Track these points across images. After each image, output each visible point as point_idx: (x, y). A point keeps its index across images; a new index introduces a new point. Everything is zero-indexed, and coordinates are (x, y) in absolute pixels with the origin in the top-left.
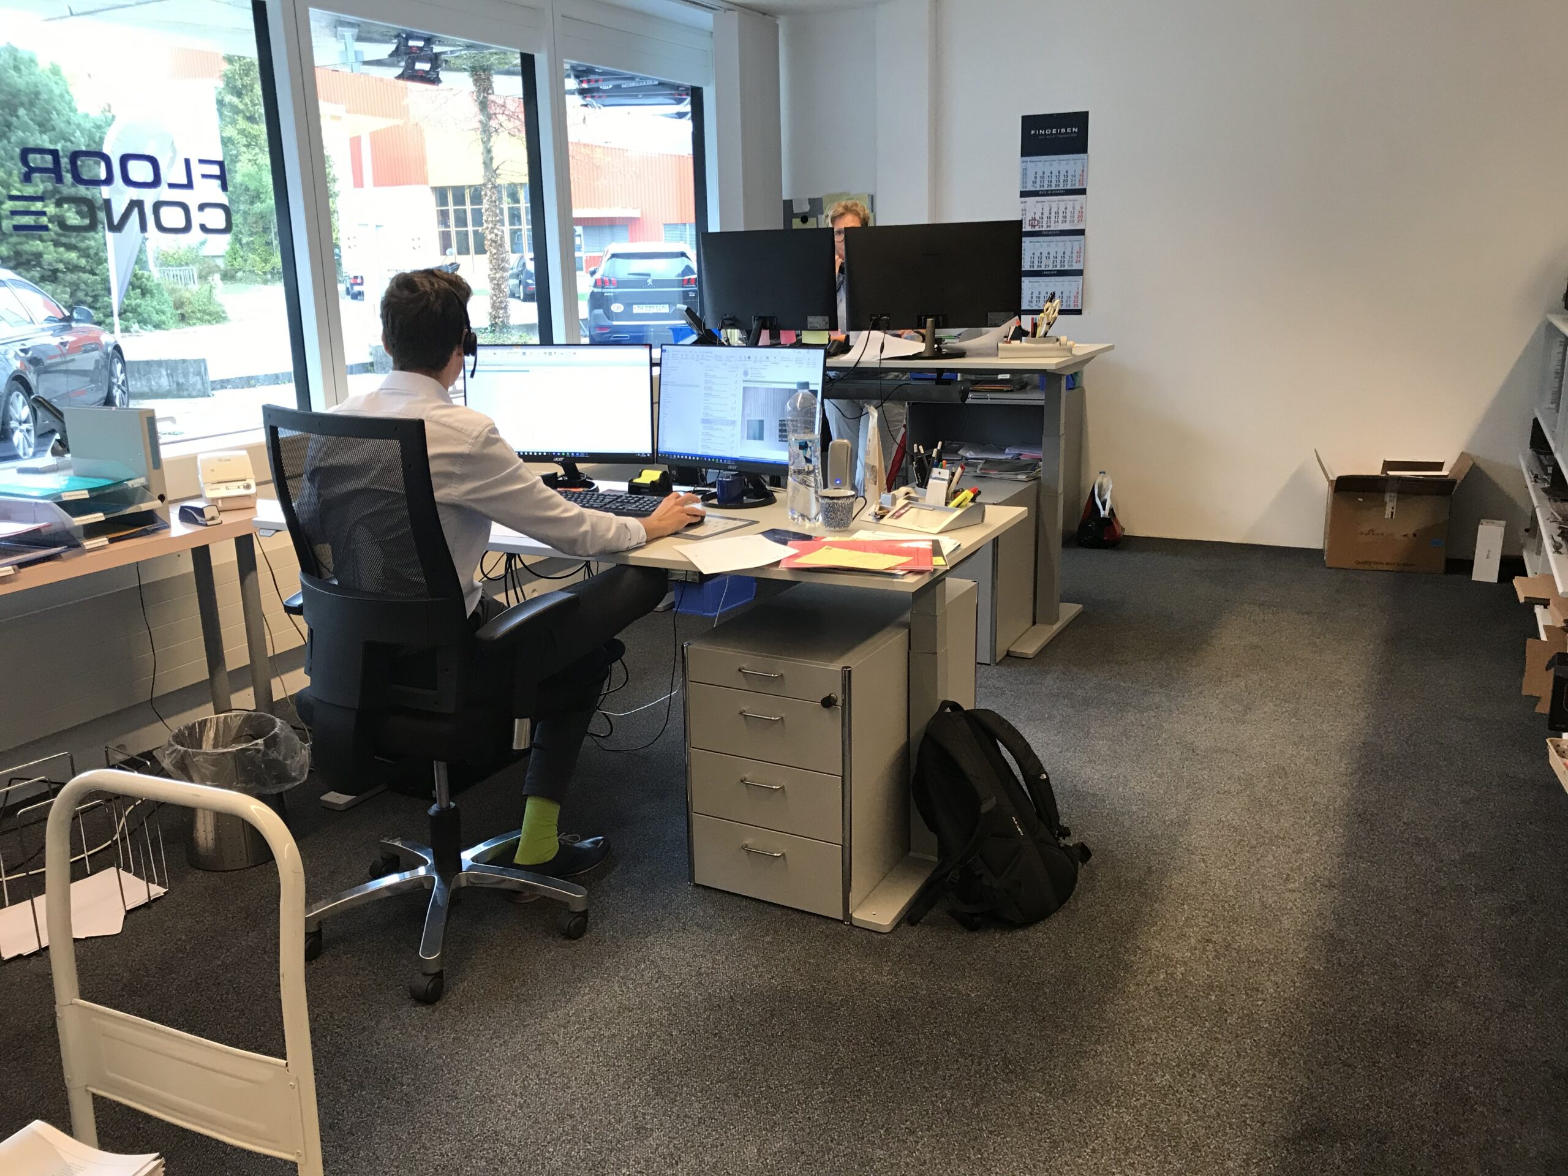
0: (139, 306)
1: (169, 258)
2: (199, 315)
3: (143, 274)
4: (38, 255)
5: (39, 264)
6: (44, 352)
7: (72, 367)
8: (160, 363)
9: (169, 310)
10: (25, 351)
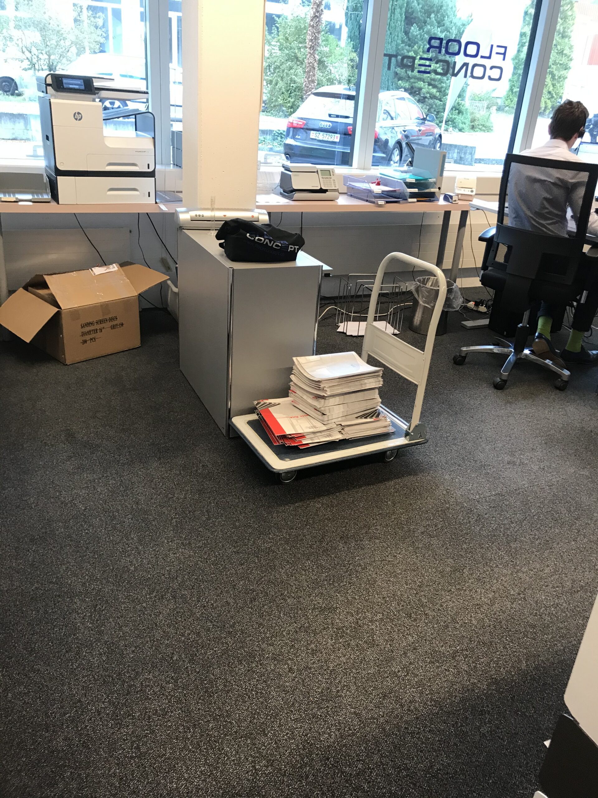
0: (455, 119)
1: (476, 97)
2: (480, 127)
3: (461, 103)
4: (420, 89)
5: (419, 94)
6: (411, 133)
7: (420, 142)
8: (456, 146)
9: (468, 122)
10: (405, 131)
